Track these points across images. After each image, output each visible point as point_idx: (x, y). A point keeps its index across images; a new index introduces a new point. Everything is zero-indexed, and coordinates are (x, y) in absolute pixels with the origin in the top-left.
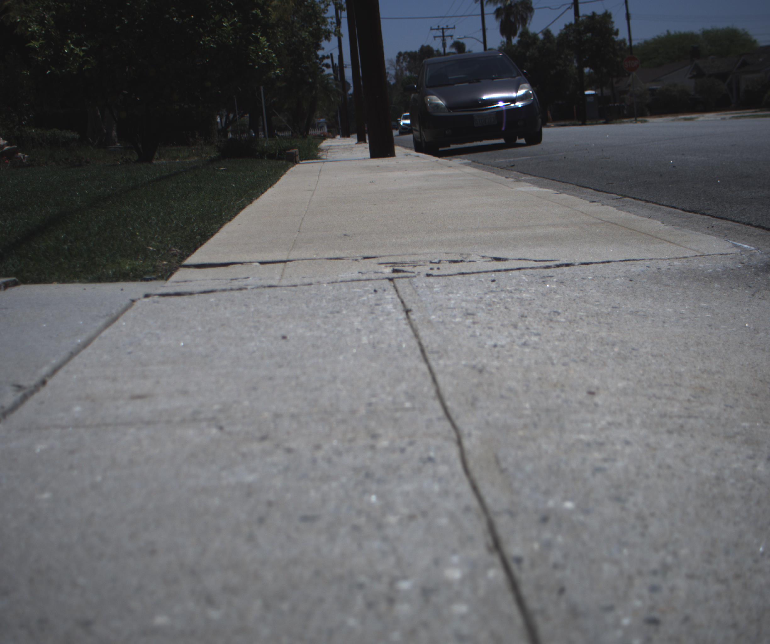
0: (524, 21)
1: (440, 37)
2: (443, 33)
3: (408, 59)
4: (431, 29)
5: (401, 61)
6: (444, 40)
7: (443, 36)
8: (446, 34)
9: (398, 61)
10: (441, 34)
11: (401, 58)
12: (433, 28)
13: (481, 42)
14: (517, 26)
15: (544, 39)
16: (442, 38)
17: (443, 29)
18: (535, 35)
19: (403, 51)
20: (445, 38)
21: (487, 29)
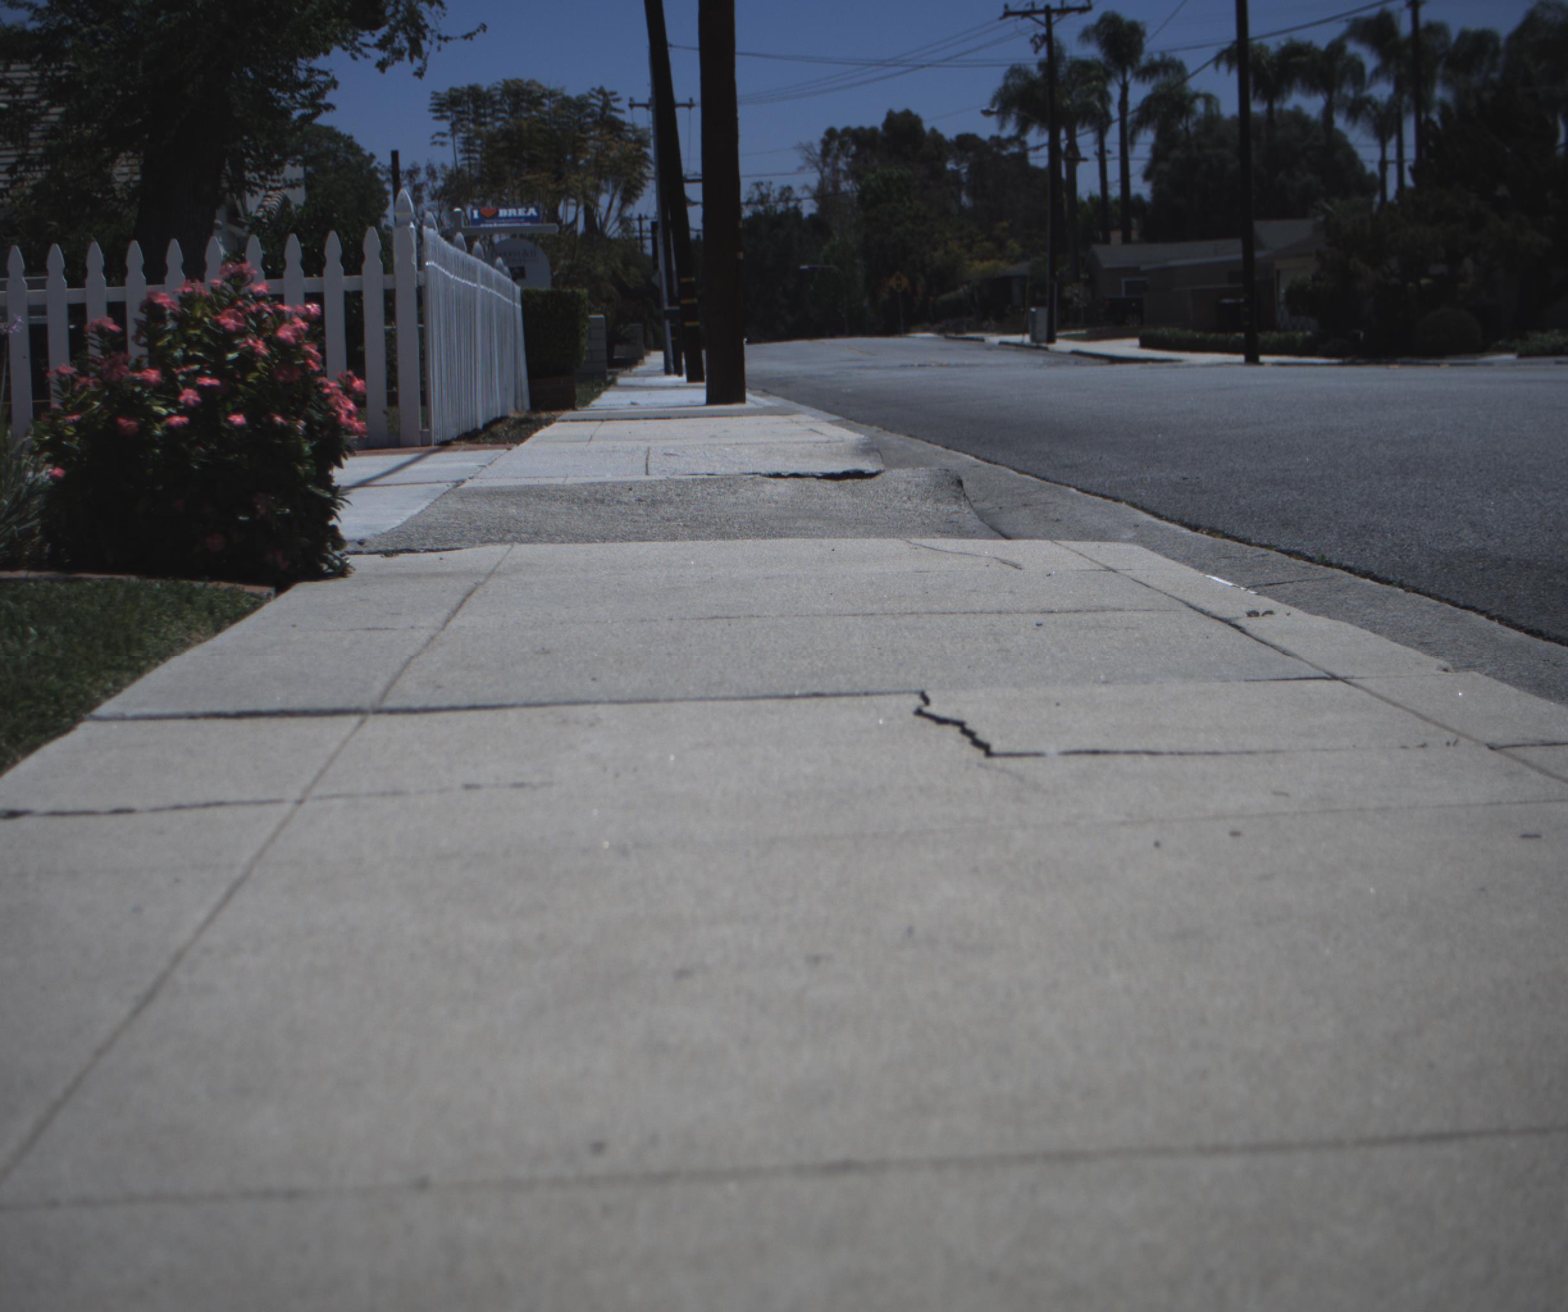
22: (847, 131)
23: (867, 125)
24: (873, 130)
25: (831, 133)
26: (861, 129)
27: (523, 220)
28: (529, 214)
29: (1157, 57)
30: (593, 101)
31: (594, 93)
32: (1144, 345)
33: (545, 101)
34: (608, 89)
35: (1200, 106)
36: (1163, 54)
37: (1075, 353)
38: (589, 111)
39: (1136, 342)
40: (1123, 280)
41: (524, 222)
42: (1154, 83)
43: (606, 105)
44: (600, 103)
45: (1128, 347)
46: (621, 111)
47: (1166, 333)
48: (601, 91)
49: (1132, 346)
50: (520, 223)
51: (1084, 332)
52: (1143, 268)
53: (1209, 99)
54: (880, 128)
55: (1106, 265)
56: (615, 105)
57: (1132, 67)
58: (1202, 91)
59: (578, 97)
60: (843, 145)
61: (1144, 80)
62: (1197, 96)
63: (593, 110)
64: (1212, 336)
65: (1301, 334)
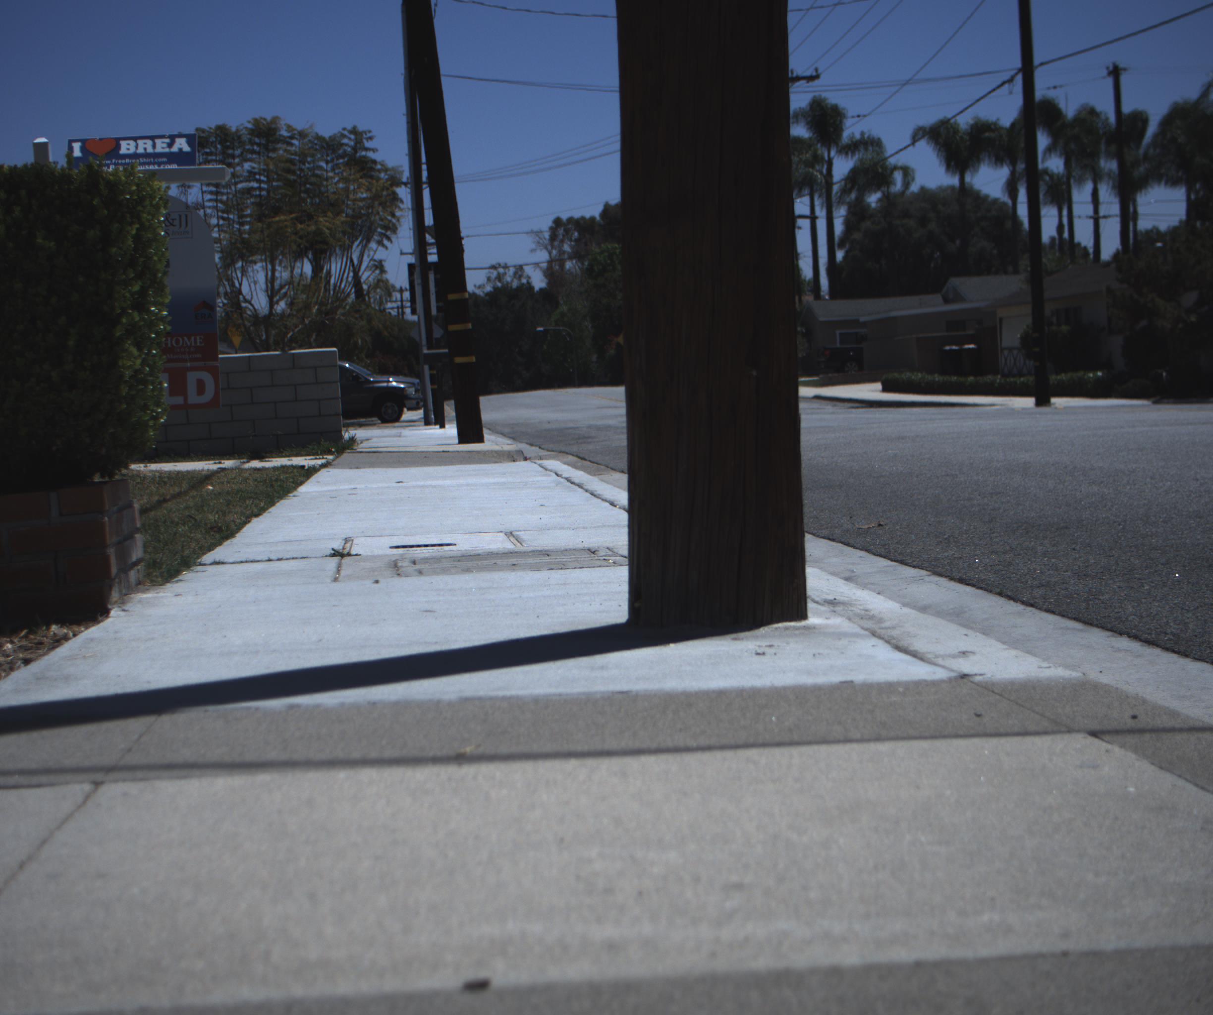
22: (570, 220)
23: (587, 216)
24: (592, 219)
25: (558, 222)
26: (583, 218)
27: (165, 159)
28: (175, 149)
29: (858, 136)
30: (345, 141)
31: (346, 133)
32: (885, 389)
33: (295, 142)
34: (360, 128)
35: (898, 176)
36: (862, 134)
37: (817, 397)
38: (341, 151)
39: (878, 386)
40: (838, 332)
41: (165, 163)
42: (856, 157)
43: (359, 144)
44: (352, 143)
45: (871, 391)
46: (374, 150)
47: (913, 377)
48: (354, 131)
49: (876, 391)
50: (159, 164)
51: (815, 378)
52: (862, 319)
53: (907, 172)
54: (598, 218)
55: (821, 319)
56: (367, 144)
57: (837, 144)
58: (900, 164)
59: (330, 137)
60: (567, 231)
61: (847, 154)
62: (895, 168)
63: (345, 151)
64: (971, 379)
65: (1091, 375)
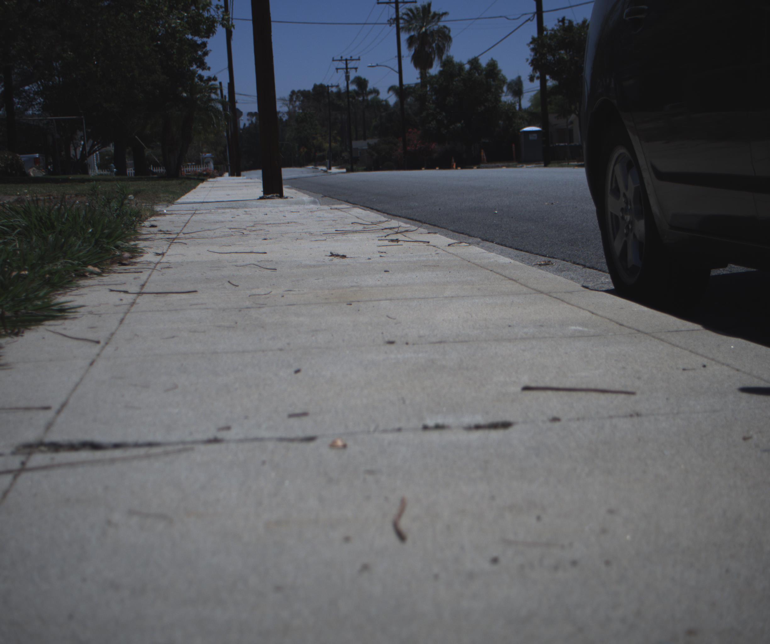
0: (441, 51)
1: (342, 69)
2: (347, 64)
3: (302, 98)
4: (333, 60)
5: (294, 99)
6: (347, 72)
7: (347, 68)
8: (349, 66)
9: (291, 99)
10: (344, 66)
11: (294, 97)
12: (335, 59)
13: (396, 72)
14: (433, 56)
15: (471, 69)
16: (345, 70)
17: (346, 60)
18: (461, 66)
19: (296, 90)
20: (349, 70)
21: (403, 57)
